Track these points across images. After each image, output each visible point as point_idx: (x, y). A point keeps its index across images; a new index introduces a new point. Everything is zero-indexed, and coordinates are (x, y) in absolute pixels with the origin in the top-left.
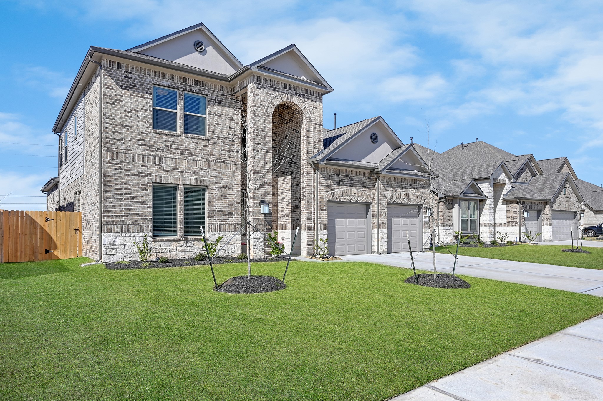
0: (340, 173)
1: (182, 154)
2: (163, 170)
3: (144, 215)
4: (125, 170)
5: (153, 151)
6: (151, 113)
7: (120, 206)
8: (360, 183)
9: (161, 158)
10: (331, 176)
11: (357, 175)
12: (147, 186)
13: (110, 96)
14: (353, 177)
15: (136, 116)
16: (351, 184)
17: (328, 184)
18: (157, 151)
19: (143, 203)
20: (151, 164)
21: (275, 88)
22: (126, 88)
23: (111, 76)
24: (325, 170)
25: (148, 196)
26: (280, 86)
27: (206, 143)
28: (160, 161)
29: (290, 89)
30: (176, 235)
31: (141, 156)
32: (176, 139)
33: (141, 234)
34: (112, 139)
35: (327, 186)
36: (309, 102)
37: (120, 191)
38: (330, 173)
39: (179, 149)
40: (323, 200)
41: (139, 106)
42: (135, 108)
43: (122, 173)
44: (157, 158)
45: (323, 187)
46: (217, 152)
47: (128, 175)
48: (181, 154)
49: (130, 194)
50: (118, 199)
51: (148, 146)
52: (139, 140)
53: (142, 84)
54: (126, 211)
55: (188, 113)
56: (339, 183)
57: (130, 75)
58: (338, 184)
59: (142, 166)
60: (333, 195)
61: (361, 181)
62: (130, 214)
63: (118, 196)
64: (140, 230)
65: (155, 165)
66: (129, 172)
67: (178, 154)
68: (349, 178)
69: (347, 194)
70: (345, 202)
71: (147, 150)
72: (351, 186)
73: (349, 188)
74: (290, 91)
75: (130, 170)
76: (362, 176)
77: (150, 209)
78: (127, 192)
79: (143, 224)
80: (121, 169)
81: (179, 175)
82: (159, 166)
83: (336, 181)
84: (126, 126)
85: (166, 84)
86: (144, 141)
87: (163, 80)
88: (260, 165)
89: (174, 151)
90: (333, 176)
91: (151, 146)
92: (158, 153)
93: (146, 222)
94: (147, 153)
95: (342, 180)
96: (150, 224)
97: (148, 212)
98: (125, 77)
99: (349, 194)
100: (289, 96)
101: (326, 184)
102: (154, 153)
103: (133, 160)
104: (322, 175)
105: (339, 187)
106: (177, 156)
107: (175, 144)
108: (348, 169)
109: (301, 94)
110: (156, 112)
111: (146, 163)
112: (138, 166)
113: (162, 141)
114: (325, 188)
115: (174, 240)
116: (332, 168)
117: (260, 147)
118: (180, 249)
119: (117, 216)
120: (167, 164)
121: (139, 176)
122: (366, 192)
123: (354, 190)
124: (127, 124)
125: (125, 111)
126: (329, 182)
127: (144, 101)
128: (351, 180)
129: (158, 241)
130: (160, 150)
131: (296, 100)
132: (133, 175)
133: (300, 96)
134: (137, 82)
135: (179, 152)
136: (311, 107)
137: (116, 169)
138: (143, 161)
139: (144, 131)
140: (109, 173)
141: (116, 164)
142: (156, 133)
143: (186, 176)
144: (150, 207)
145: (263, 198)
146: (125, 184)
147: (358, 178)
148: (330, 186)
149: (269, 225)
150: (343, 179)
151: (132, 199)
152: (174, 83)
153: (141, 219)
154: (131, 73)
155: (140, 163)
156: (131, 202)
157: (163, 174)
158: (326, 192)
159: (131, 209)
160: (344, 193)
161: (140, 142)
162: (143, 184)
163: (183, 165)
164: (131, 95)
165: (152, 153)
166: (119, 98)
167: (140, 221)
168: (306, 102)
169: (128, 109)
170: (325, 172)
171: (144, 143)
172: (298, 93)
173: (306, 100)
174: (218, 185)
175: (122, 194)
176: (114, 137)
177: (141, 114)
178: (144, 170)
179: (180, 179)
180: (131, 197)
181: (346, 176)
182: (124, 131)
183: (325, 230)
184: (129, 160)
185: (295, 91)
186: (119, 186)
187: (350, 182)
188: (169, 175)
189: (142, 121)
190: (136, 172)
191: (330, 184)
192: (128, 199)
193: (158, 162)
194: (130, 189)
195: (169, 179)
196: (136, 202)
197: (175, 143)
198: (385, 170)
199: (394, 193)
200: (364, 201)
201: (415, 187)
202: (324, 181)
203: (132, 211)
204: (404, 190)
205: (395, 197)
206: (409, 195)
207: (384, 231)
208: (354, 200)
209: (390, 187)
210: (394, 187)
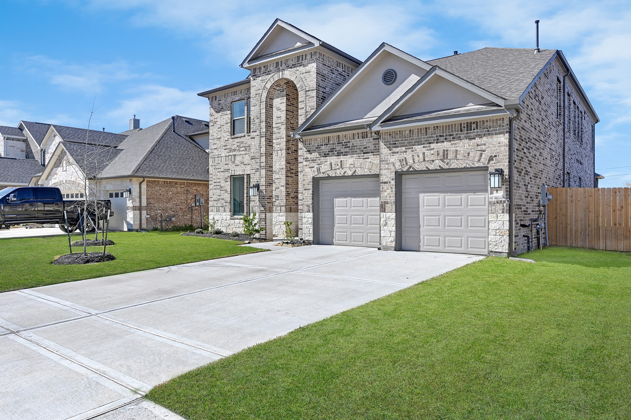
0: (329, 142)
2: (236, 165)
3: (226, 200)
4: (218, 169)
5: (231, 152)
6: (229, 124)
7: (216, 194)
8: (360, 149)
9: (235, 156)
10: (317, 148)
11: (354, 139)
12: (228, 178)
13: (212, 121)
14: (349, 142)
15: (223, 130)
16: (346, 152)
17: (313, 158)
18: (233, 152)
19: (226, 191)
20: (230, 162)
21: (268, 72)
22: (219, 112)
23: (212, 107)
24: (309, 142)
25: (227, 186)
28: (234, 159)
29: (281, 66)
31: (225, 157)
32: (243, 140)
33: (225, 214)
34: (213, 149)
35: (312, 160)
36: (301, 69)
37: (216, 184)
38: (316, 145)
39: (244, 147)
40: (307, 177)
41: (225, 121)
43: (217, 171)
44: (233, 156)
47: (219, 172)
48: (245, 150)
49: (220, 185)
50: (215, 189)
51: (229, 149)
52: (224, 146)
53: (226, 105)
54: (218, 197)
56: (328, 154)
57: (220, 102)
58: (326, 155)
59: (226, 164)
60: (318, 170)
61: (361, 146)
62: (220, 199)
63: (215, 187)
64: (225, 211)
65: (232, 162)
66: (219, 170)
67: (243, 150)
68: (343, 145)
69: (338, 167)
70: (336, 177)
71: (228, 152)
72: (344, 155)
73: (342, 158)
74: (281, 68)
75: (220, 168)
76: (362, 138)
77: (229, 196)
79: (226, 206)
80: (216, 169)
81: (244, 168)
82: (234, 162)
83: (323, 152)
84: (219, 138)
85: (237, 98)
86: (227, 146)
87: (236, 97)
88: (256, 151)
89: (242, 149)
90: (320, 148)
91: (230, 149)
94: (228, 154)
95: (332, 150)
96: (229, 207)
98: (219, 104)
99: (341, 167)
100: (281, 74)
101: (311, 158)
102: (231, 154)
103: (221, 161)
104: (306, 149)
105: (327, 159)
106: (243, 153)
107: (242, 144)
108: (340, 134)
109: (293, 65)
110: (234, 122)
111: (227, 162)
112: (224, 165)
114: (309, 163)
116: (319, 138)
119: (214, 201)
120: (238, 160)
121: (224, 172)
122: (369, 160)
124: (219, 137)
125: (218, 128)
126: (315, 155)
127: (227, 117)
128: (345, 148)
129: (233, 219)
130: (235, 150)
131: (287, 74)
132: (222, 172)
133: (291, 68)
134: (223, 105)
135: (244, 149)
136: (303, 73)
137: (214, 169)
138: (226, 161)
139: (227, 139)
141: (215, 166)
142: (232, 138)
144: (229, 194)
145: (257, 182)
146: (218, 179)
147: (357, 142)
148: (316, 160)
149: (263, 206)
150: (334, 149)
152: (242, 95)
153: (225, 202)
154: (221, 100)
156: (221, 191)
157: (236, 168)
158: (310, 167)
159: (220, 196)
160: (334, 166)
162: (226, 177)
163: (246, 159)
164: (221, 116)
167: (224, 204)
168: (298, 70)
169: (219, 126)
170: (309, 144)
171: (226, 147)
172: (289, 66)
173: (298, 68)
175: (217, 186)
176: (214, 148)
177: (225, 128)
178: (226, 167)
179: (244, 170)
180: (220, 187)
181: (338, 143)
182: (218, 142)
183: (309, 212)
185: (286, 65)
186: (215, 181)
187: (343, 150)
188: (239, 169)
189: (226, 132)
190: (222, 170)
191: (316, 158)
192: (219, 189)
194: (220, 182)
195: (239, 171)
196: (223, 190)
197: (242, 142)
198: (379, 124)
199: (409, 156)
200: (367, 172)
201: (462, 136)
202: (309, 156)
203: (221, 197)
204: (432, 146)
205: (411, 161)
206: (445, 153)
207: (388, 215)
208: (350, 173)
209: (401, 147)
210: (410, 145)
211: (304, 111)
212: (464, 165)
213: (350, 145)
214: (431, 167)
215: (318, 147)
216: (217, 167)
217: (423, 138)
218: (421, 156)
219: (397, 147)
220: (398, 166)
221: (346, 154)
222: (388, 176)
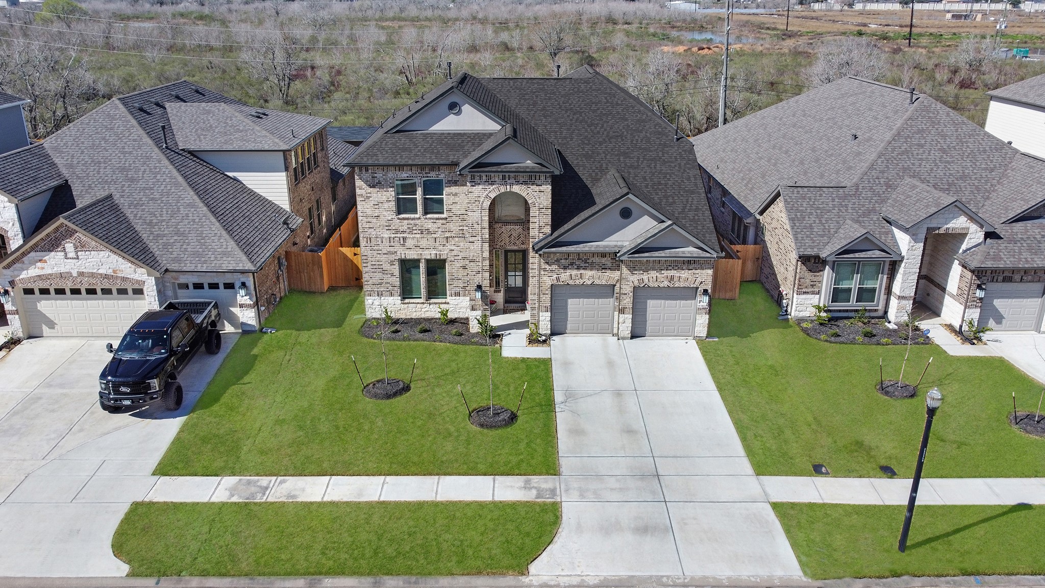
1: (422, 233)
2: (407, 248)
3: (393, 284)
4: (377, 250)
5: (397, 233)
6: (394, 203)
7: (375, 277)
8: (599, 265)
9: (404, 239)
12: (395, 261)
13: (362, 195)
14: (589, 259)
15: (383, 208)
16: (585, 267)
17: (552, 269)
18: (401, 233)
19: (392, 275)
20: (397, 244)
21: (492, 182)
22: (374, 187)
23: (361, 179)
25: (396, 269)
26: (497, 179)
27: (444, 221)
28: (404, 241)
29: (509, 179)
30: (421, 298)
31: (389, 239)
32: (417, 222)
33: (392, 298)
34: (366, 228)
35: (551, 271)
36: (534, 187)
37: (375, 267)
39: (419, 230)
40: (546, 284)
41: (384, 198)
42: (381, 200)
43: (375, 253)
44: (401, 239)
45: (546, 273)
46: (454, 228)
47: (379, 254)
49: (382, 268)
50: (372, 272)
51: (393, 230)
52: (386, 226)
53: (386, 180)
54: (380, 281)
55: (427, 197)
56: (568, 267)
57: (376, 175)
58: (565, 268)
59: (390, 246)
60: (558, 279)
61: (600, 263)
62: (383, 283)
63: (373, 270)
64: (392, 295)
65: (400, 245)
66: (380, 252)
68: (582, 261)
69: (577, 278)
70: (575, 285)
71: (393, 233)
73: (582, 271)
74: (508, 181)
75: (381, 250)
76: (602, 258)
77: (398, 279)
78: (380, 267)
79: (393, 290)
80: (374, 250)
81: (420, 252)
82: (403, 245)
83: (563, 265)
84: (375, 216)
85: (405, 175)
86: (390, 226)
87: (402, 173)
89: (415, 232)
91: (396, 230)
92: (402, 235)
93: (396, 289)
94: (393, 236)
95: (572, 264)
96: (397, 290)
97: (396, 281)
99: (581, 278)
100: (508, 187)
101: (549, 269)
102: (398, 235)
103: (382, 243)
104: (545, 261)
105: (567, 271)
106: (418, 236)
109: (523, 181)
110: (398, 201)
111: (392, 244)
112: (387, 246)
113: (405, 225)
115: (418, 303)
117: (476, 238)
118: (424, 310)
119: (372, 285)
120: (410, 243)
121: (388, 254)
122: (607, 274)
123: (588, 273)
125: (374, 205)
126: (554, 267)
127: (388, 194)
128: (585, 263)
129: (406, 304)
130: (403, 232)
131: (516, 189)
132: (384, 254)
133: (522, 184)
134: (381, 179)
135: (419, 232)
136: (536, 192)
138: (390, 242)
139: (390, 218)
140: (365, 254)
141: (370, 246)
142: (399, 219)
143: (427, 252)
144: (398, 277)
145: (479, 283)
146: (378, 261)
148: (555, 271)
151: (384, 272)
152: (412, 173)
153: (392, 287)
154: (376, 173)
155: (388, 244)
156: (383, 274)
157: (407, 252)
158: (549, 277)
159: (383, 279)
160: (573, 277)
161: (387, 228)
162: (391, 260)
163: (423, 243)
164: (377, 191)
165: (396, 235)
166: (369, 195)
167: (390, 288)
168: (530, 188)
169: (376, 203)
170: (548, 257)
171: (390, 228)
172: (519, 181)
173: (530, 186)
174: (456, 258)
176: (367, 226)
177: (386, 205)
178: (392, 249)
179: (421, 254)
180: (383, 270)
181: (578, 259)
182: (374, 220)
183: (548, 312)
184: (380, 243)
185: (515, 179)
186: (373, 263)
187: (582, 265)
188: (412, 252)
189: (388, 211)
190: (385, 252)
191: (555, 269)
192: (381, 272)
193: (402, 242)
194: (381, 265)
195: (412, 255)
196: (387, 274)
197: (416, 225)
198: (626, 255)
199: (645, 277)
200: (604, 282)
201: (684, 268)
202: (547, 267)
203: (384, 281)
204: (663, 272)
205: (647, 281)
206: (672, 278)
207: (626, 316)
208: (589, 283)
209: (640, 270)
210: (646, 270)
211: (537, 225)
212: (684, 285)
213: (590, 261)
214: (661, 285)
215: (558, 261)
216: (375, 248)
217: (657, 266)
218: (655, 278)
219: (636, 270)
220: (636, 283)
221: (585, 269)
222: (627, 289)
